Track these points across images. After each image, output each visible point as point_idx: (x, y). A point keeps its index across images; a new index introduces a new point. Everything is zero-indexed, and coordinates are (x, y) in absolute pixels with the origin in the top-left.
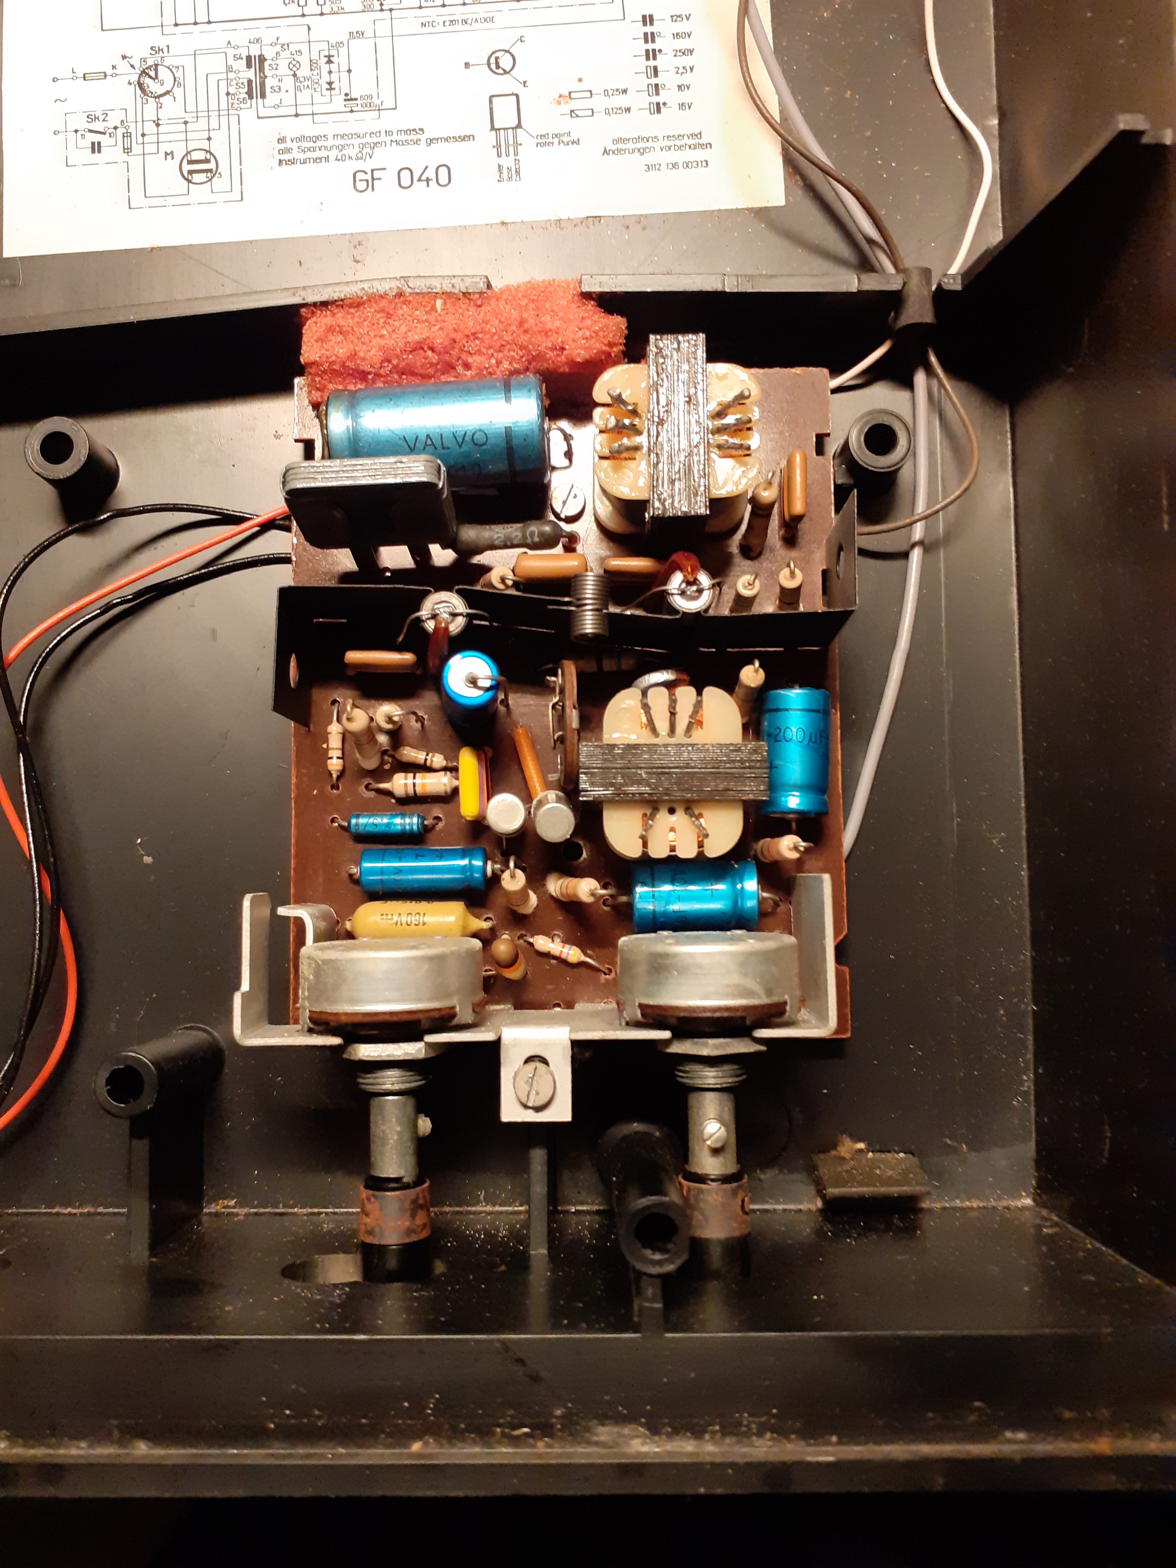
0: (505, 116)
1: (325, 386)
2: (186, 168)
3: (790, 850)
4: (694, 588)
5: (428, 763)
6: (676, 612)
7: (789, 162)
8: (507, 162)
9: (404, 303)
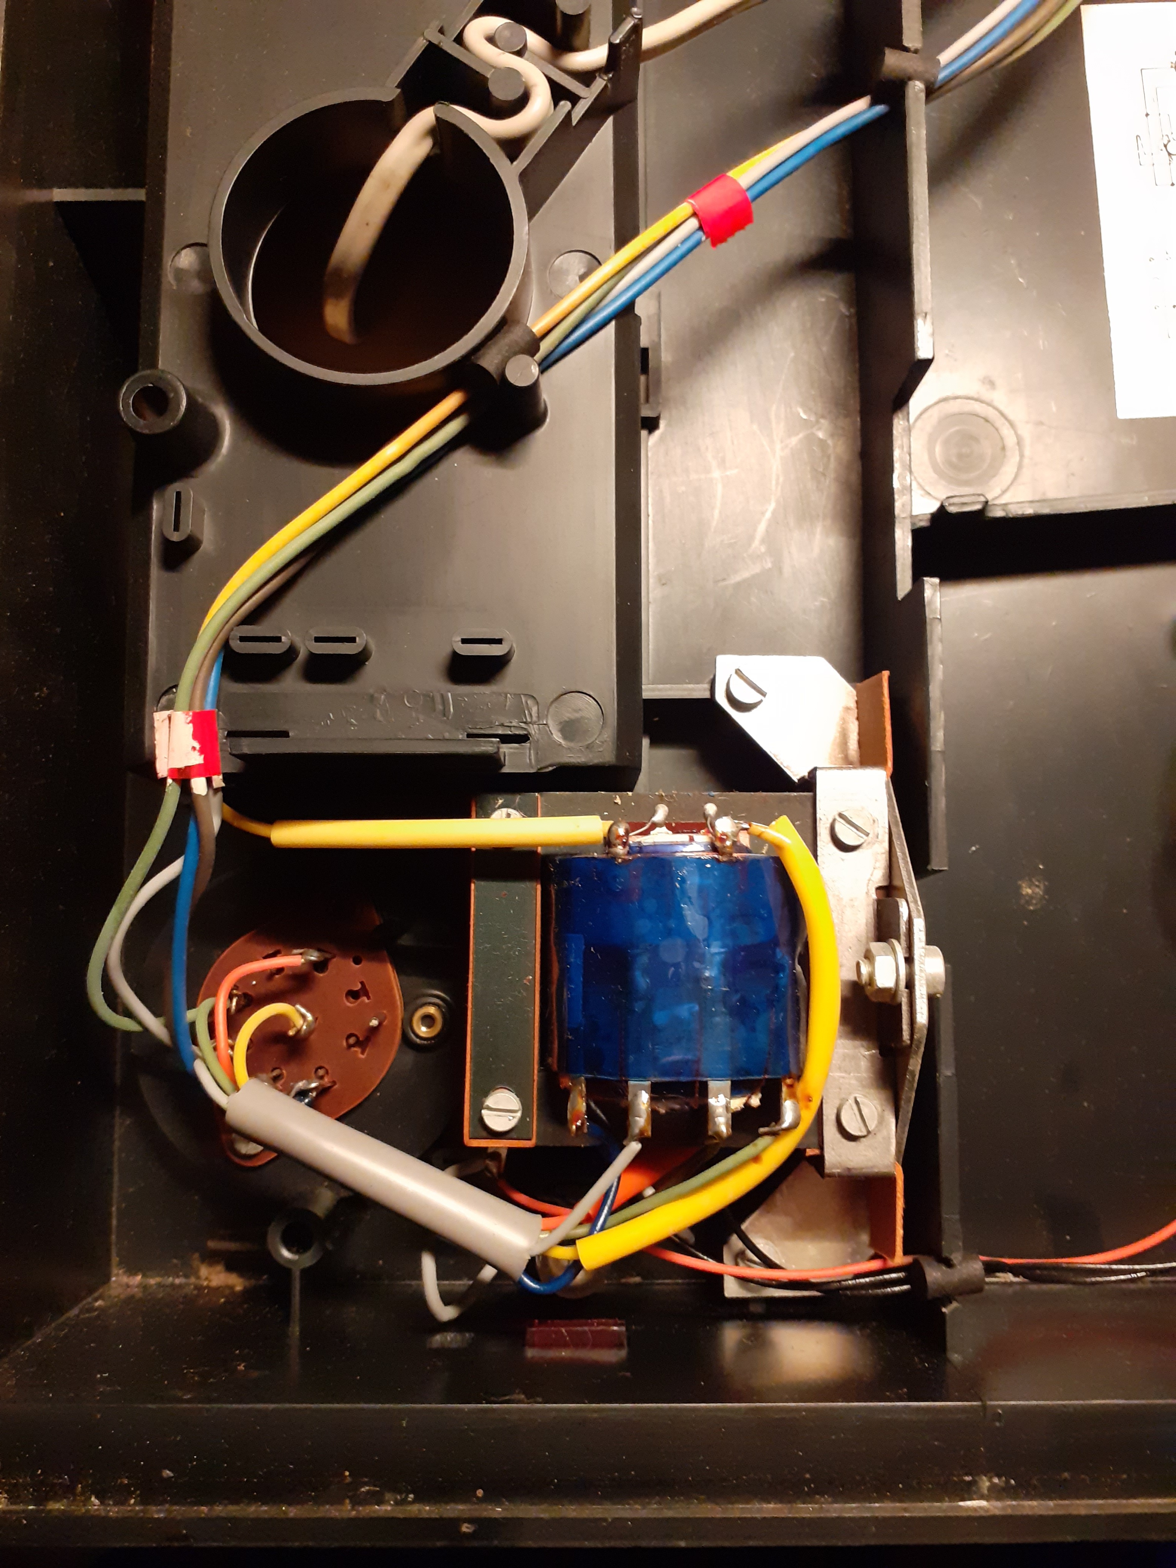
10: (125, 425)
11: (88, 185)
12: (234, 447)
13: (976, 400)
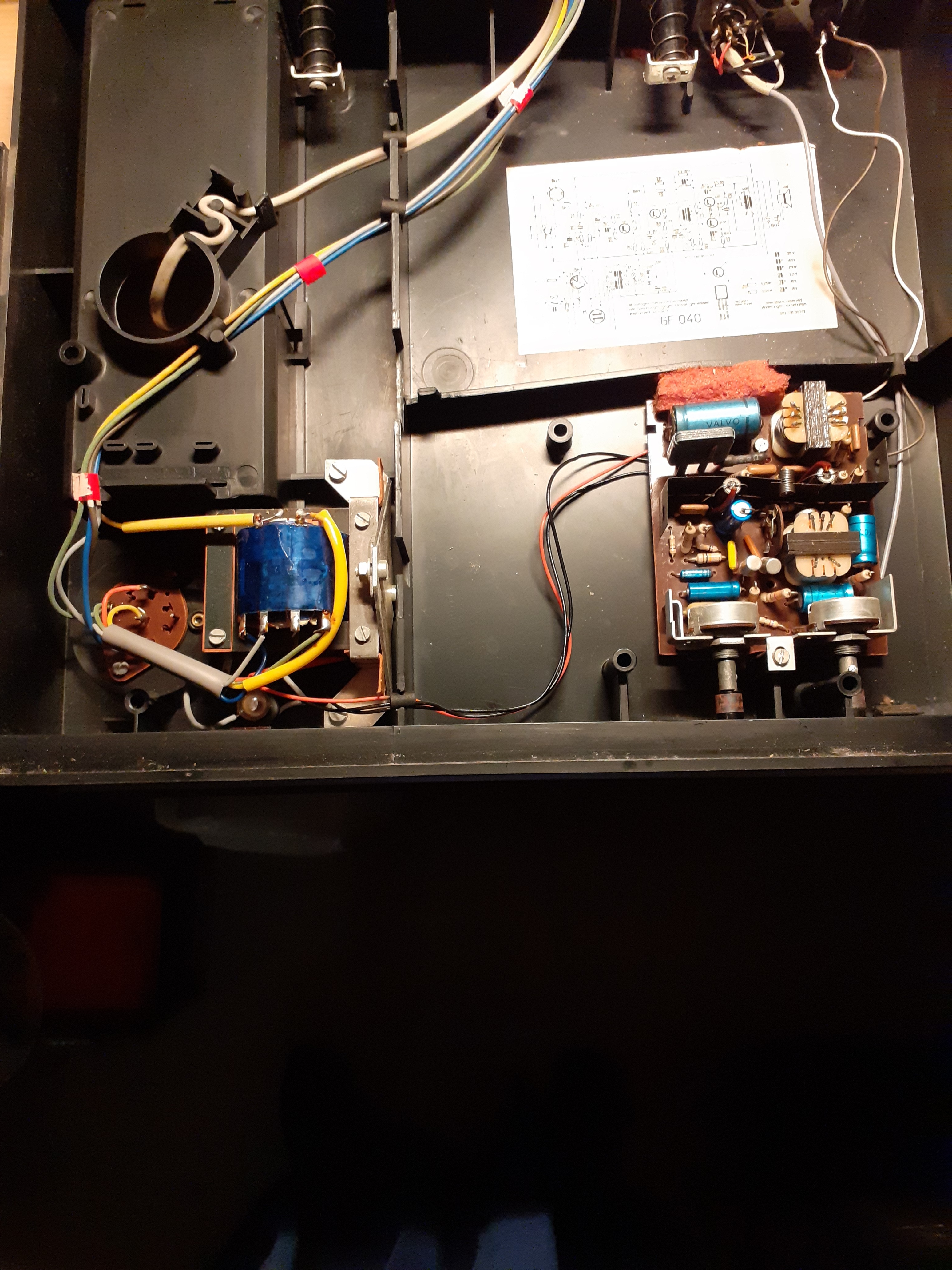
0: (721, 294)
1: (667, 404)
2: (592, 317)
3: (867, 575)
4: (828, 475)
5: (711, 550)
6: (822, 483)
7: (838, 310)
8: (723, 312)
9: (701, 371)
10: (62, 363)
11: (51, 266)
12: (108, 372)
13: (454, 349)
